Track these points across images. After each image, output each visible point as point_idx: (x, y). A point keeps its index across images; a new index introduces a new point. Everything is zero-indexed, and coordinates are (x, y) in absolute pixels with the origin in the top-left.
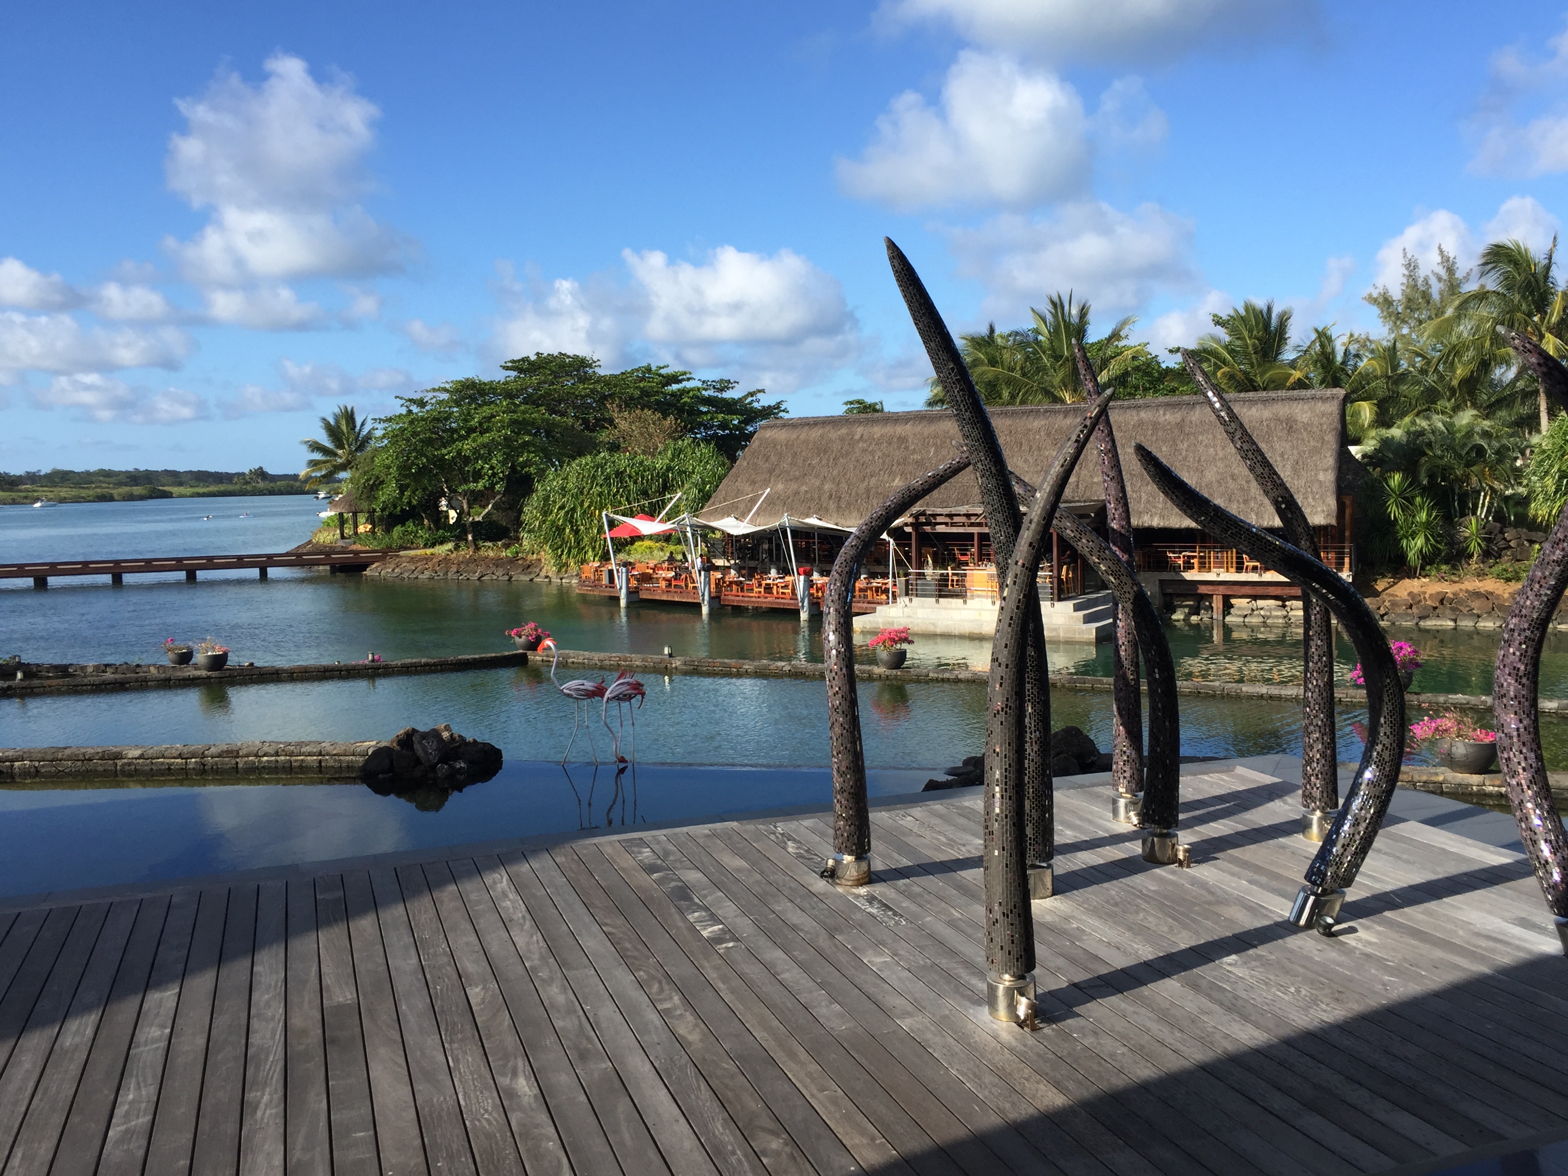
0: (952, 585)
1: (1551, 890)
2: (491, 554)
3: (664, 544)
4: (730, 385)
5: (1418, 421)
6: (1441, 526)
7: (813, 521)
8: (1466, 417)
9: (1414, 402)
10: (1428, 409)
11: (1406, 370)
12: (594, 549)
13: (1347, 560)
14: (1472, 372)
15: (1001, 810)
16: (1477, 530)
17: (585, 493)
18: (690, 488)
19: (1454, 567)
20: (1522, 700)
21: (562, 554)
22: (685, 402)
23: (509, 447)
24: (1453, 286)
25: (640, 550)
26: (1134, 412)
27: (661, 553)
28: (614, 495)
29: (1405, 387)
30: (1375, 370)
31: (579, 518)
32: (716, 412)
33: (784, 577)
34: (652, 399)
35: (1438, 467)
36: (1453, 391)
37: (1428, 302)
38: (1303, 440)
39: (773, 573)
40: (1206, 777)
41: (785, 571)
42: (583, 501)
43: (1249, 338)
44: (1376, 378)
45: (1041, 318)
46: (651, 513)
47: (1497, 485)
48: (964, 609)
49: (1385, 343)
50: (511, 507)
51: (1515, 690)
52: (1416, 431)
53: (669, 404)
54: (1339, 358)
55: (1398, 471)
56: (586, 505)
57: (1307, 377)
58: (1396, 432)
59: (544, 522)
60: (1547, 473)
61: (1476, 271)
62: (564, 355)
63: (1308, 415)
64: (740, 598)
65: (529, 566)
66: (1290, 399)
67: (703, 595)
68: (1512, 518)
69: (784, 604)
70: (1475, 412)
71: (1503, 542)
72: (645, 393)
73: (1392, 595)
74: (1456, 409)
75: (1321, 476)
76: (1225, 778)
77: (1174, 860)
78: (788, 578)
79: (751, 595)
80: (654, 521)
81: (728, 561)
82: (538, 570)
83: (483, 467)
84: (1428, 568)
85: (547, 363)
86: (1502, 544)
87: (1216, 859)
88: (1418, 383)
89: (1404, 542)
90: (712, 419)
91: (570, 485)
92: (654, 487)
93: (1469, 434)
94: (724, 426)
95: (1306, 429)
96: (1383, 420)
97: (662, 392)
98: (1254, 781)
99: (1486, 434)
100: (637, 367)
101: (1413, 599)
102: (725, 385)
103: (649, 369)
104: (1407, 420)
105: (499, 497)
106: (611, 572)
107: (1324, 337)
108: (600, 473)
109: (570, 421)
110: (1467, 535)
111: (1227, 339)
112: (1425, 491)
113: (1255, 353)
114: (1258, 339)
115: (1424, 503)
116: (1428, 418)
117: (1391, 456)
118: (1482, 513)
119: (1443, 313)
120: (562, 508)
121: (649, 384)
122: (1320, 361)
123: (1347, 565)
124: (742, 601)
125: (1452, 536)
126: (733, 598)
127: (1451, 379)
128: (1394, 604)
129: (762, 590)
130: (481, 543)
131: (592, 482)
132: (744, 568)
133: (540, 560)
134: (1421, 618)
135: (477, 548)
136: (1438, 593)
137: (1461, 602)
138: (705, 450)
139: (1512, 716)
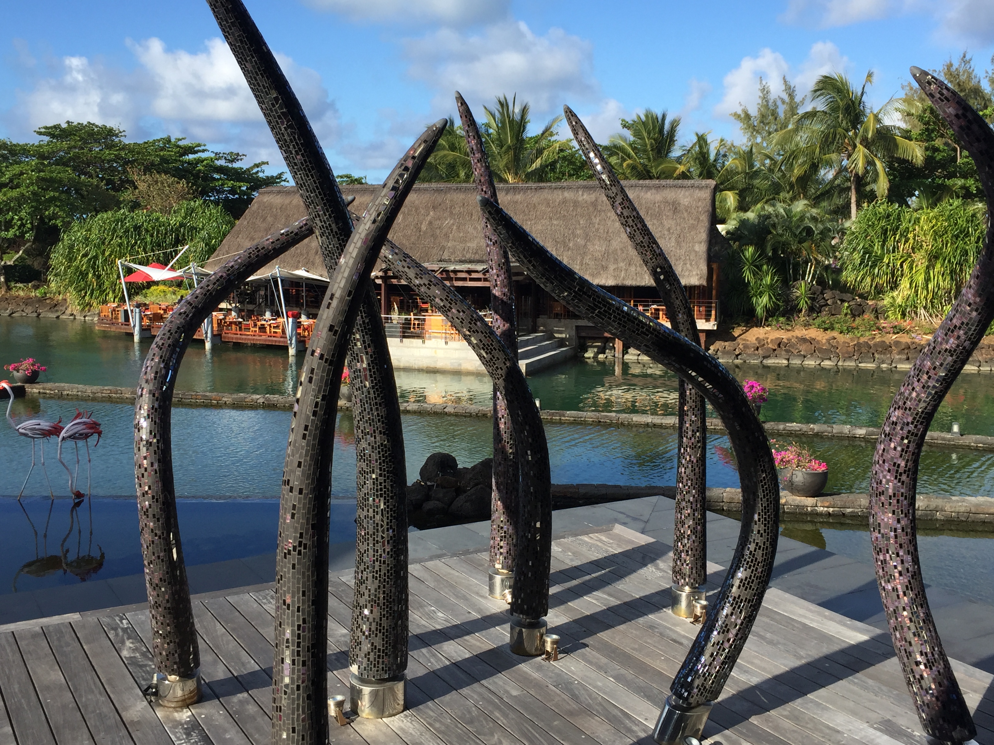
0: (414, 328)
1: (925, 708)
2: (22, 293)
3: (176, 289)
4: (239, 158)
5: (766, 207)
6: (780, 288)
7: (301, 273)
8: (800, 206)
9: (764, 193)
10: (774, 199)
11: (759, 168)
12: (114, 291)
13: (713, 313)
14: (806, 171)
15: (292, 680)
16: (806, 292)
17: (107, 243)
18: (198, 242)
19: (788, 319)
20: (901, 498)
21: (85, 295)
22: (200, 170)
23: (37, 201)
24: (793, 108)
25: (155, 293)
26: (560, 192)
27: (174, 297)
28: (133, 246)
29: (758, 181)
30: (737, 167)
31: (100, 265)
32: (227, 179)
33: (276, 319)
34: (171, 166)
35: (779, 242)
36: (792, 186)
37: (776, 119)
38: (684, 219)
39: (268, 315)
40: (586, 538)
41: (277, 314)
42: (105, 250)
43: (648, 138)
44: (738, 173)
45: (491, 114)
46: (163, 263)
47: (820, 257)
48: (422, 348)
49: (744, 148)
50: (40, 254)
51: (894, 488)
52: (765, 215)
53: (186, 171)
54: (712, 157)
55: (751, 245)
56: (107, 254)
57: (689, 171)
58: (751, 215)
59: (69, 267)
60: (854, 249)
61: (810, 96)
62: (93, 124)
63: (688, 199)
64: (239, 336)
65: (56, 305)
66: (675, 186)
67: (206, 333)
68: (830, 282)
69: (276, 341)
70: (806, 202)
71: (823, 301)
72: (164, 160)
73: (745, 340)
74: (793, 199)
75: (697, 248)
76: (604, 538)
77: (541, 651)
78: (280, 320)
79: (248, 333)
80: (164, 269)
81: (230, 304)
82: (64, 309)
83: (13, 218)
84: (770, 319)
85: (76, 131)
86: (822, 302)
87: (586, 645)
88: (767, 178)
89: (754, 299)
90: (223, 185)
91: (93, 236)
92: (168, 240)
93: (802, 219)
94: (233, 191)
95: (686, 211)
96: (743, 207)
97: (180, 161)
98: (630, 542)
99: (814, 219)
100: (158, 138)
101: (759, 343)
102: (235, 157)
103: (168, 140)
104: (759, 206)
105: (28, 244)
106: (126, 312)
107: (702, 140)
108: (119, 227)
109: (95, 181)
110: (798, 295)
111: (632, 138)
112: (771, 261)
113: (652, 150)
114: (654, 139)
115: (768, 270)
116: (774, 205)
117: (746, 233)
118: (808, 278)
119: (786, 127)
120: (85, 255)
121: (168, 153)
122: (699, 159)
123: (713, 317)
124: (240, 339)
125: (788, 295)
126: (232, 336)
127: (790, 177)
128: (746, 347)
129: (257, 329)
130: (13, 284)
131: (113, 234)
132: (243, 311)
133: (66, 300)
134: (764, 357)
135: (9, 289)
136: (777, 339)
137: (793, 346)
138: (214, 211)
139: (890, 515)
